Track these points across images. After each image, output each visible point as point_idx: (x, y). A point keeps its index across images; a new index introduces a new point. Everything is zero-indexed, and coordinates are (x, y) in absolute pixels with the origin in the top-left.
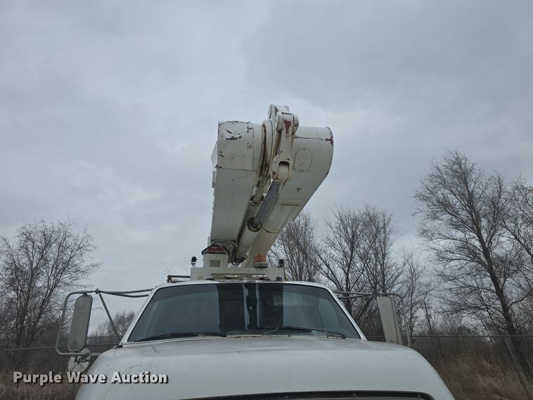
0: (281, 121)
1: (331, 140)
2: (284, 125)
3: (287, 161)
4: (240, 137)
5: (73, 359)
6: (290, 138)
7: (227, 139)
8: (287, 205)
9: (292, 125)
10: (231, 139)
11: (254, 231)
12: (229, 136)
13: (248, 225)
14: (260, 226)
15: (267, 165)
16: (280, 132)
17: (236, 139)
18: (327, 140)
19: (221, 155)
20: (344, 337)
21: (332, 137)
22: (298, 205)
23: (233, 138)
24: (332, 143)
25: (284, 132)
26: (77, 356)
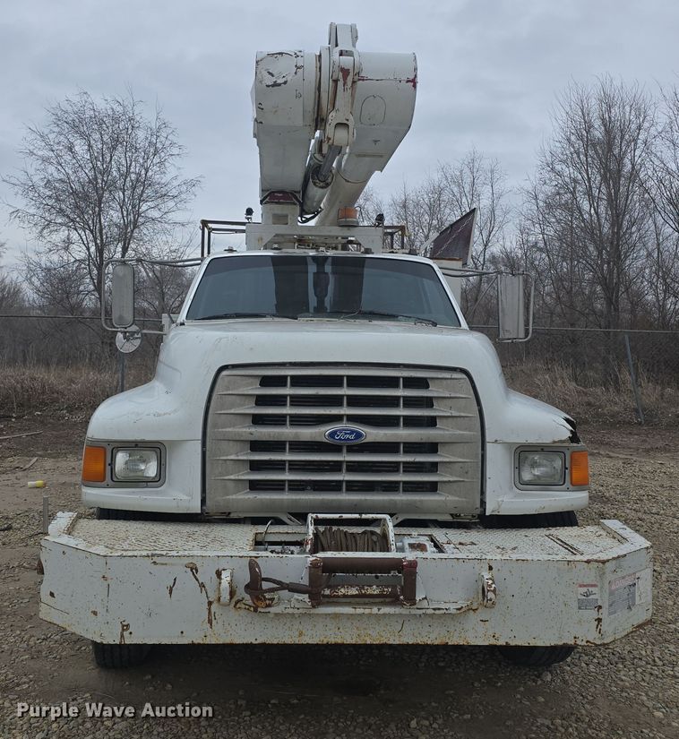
0: (337, 69)
1: (414, 82)
2: (341, 74)
3: (346, 122)
4: (285, 83)
5: (120, 336)
6: (349, 91)
7: (268, 86)
8: (365, 156)
9: (351, 74)
10: (273, 86)
11: (322, 187)
12: (270, 80)
13: (313, 178)
14: (329, 180)
15: (323, 120)
16: (336, 81)
17: (280, 85)
18: (408, 81)
19: (260, 108)
20: (435, 324)
21: (416, 76)
22: (381, 156)
23: (275, 85)
24: (415, 86)
25: (340, 84)
26: (126, 333)
